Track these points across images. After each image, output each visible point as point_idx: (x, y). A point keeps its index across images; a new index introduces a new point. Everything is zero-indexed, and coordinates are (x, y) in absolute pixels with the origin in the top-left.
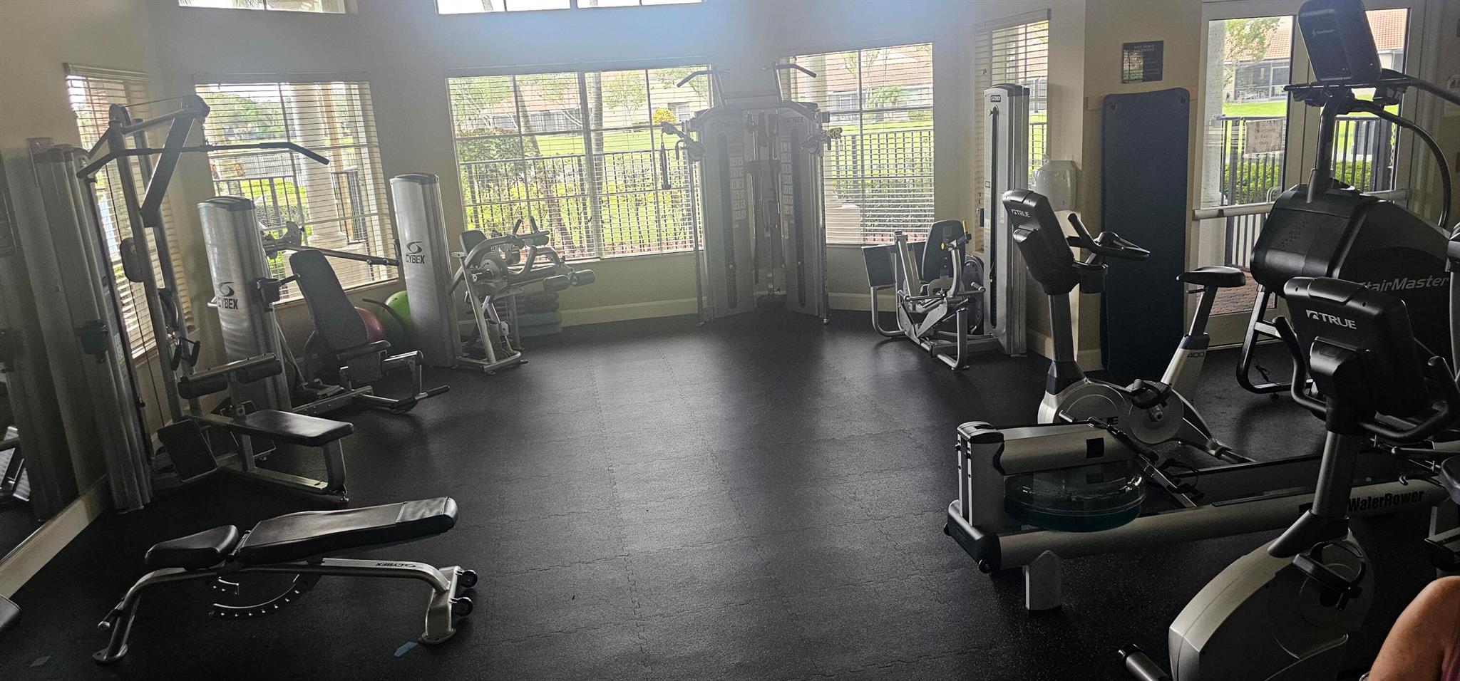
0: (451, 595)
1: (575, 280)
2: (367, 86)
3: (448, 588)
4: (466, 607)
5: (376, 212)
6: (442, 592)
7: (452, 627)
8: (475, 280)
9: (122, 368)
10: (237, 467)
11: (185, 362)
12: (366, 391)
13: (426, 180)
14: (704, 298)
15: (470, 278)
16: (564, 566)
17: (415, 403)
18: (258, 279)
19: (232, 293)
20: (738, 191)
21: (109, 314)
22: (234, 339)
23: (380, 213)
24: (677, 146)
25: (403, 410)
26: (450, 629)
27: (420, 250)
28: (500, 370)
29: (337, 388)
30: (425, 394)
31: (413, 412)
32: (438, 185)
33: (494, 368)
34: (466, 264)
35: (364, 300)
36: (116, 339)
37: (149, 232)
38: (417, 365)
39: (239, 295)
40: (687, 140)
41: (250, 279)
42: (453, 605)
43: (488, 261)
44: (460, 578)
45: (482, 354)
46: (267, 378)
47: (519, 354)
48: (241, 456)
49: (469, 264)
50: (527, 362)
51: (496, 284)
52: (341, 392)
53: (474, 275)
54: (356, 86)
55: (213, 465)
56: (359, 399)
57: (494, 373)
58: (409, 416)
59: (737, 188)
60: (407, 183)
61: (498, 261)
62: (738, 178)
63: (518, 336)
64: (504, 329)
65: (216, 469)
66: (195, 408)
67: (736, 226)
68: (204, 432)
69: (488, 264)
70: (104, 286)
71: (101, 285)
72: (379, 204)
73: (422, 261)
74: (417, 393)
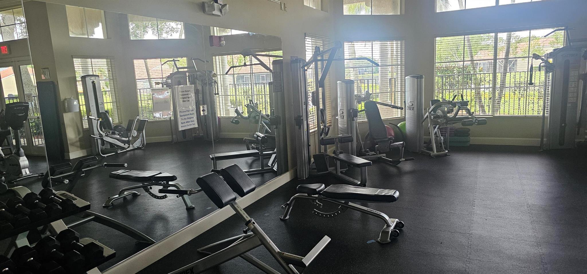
0: (392, 228)
1: (477, 122)
2: (404, 42)
3: (391, 225)
4: (397, 234)
5: (400, 90)
6: (388, 226)
7: (390, 239)
8: (432, 118)
9: (305, 132)
10: (334, 172)
11: (325, 134)
12: (383, 156)
13: (419, 78)
14: (545, 139)
15: (430, 117)
16: (441, 231)
17: (400, 162)
18: (352, 109)
19: (343, 113)
20: (573, 88)
21: (304, 114)
22: (341, 130)
23: (401, 91)
24: (540, 65)
25: (395, 164)
26: (389, 239)
27: (413, 105)
28: (437, 157)
29: (373, 153)
30: (404, 159)
31: (399, 165)
32: (424, 79)
33: (435, 155)
34: (430, 112)
35: (390, 123)
36: (305, 123)
37: (320, 89)
38: (402, 147)
39: (345, 114)
40: (546, 62)
41: (349, 108)
42: (392, 231)
43: (439, 111)
44: (397, 223)
45: (431, 149)
46: (349, 143)
47: (447, 151)
48: (336, 169)
49: (431, 111)
50: (450, 155)
51: (441, 120)
52: (374, 154)
53: (432, 116)
54: (400, 42)
55: (328, 170)
56: (380, 158)
57: (435, 157)
58: (396, 167)
59: (572, 86)
60: (412, 78)
61: (443, 112)
62: (573, 81)
63: (448, 144)
64: (442, 140)
65: (328, 172)
66: (326, 150)
67: (569, 105)
68: (327, 158)
69: (439, 112)
70: (304, 105)
71: (303, 104)
72: (401, 88)
73: (413, 109)
74: (401, 159)
